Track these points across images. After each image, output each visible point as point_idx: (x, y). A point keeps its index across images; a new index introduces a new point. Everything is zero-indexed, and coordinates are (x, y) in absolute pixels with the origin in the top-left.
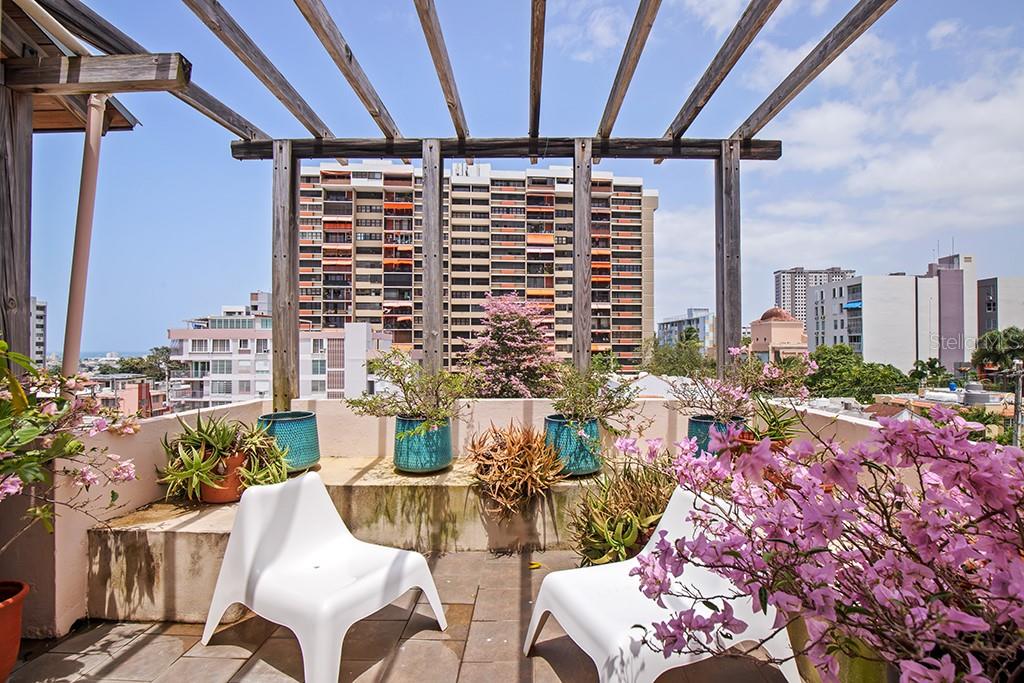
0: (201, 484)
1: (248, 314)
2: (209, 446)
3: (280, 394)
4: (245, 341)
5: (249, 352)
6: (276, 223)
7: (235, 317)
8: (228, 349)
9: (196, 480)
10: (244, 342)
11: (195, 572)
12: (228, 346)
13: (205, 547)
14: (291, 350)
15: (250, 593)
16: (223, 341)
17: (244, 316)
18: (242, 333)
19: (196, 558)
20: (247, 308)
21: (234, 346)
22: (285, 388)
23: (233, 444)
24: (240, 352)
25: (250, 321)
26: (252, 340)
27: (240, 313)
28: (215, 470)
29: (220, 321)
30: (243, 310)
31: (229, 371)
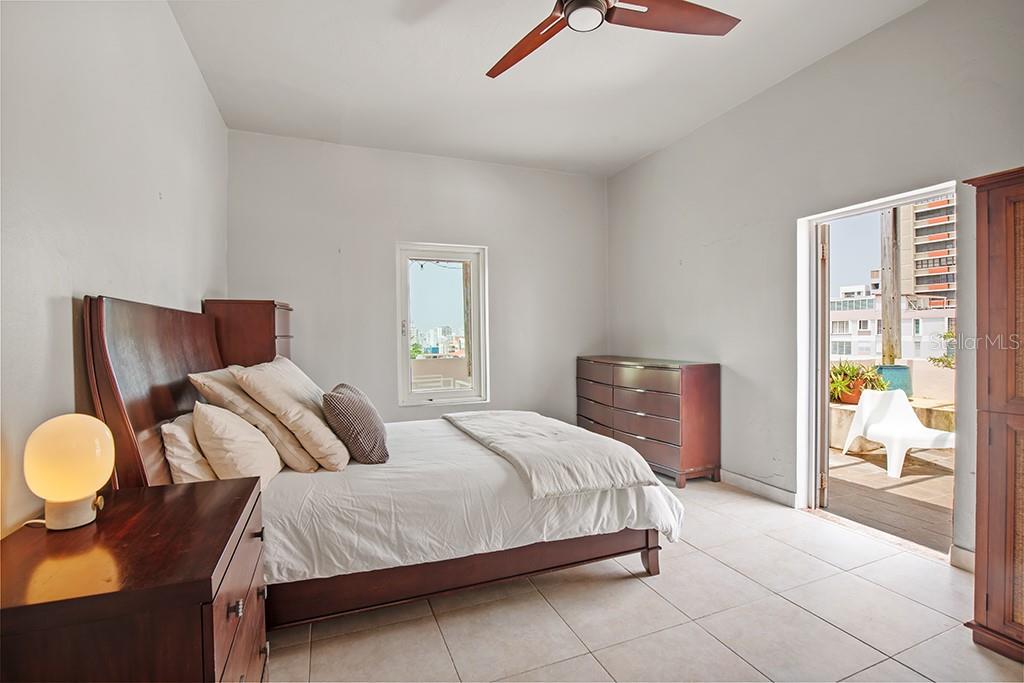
0: (842, 391)
1: (868, 293)
2: (845, 375)
3: (887, 355)
4: (866, 322)
5: (869, 333)
6: (884, 248)
7: (856, 298)
8: (847, 331)
9: (839, 389)
10: (863, 324)
11: (840, 426)
12: (847, 327)
13: (844, 417)
14: (895, 327)
15: (865, 433)
16: (842, 322)
17: (863, 296)
18: (861, 315)
19: (840, 420)
20: (867, 287)
21: (853, 327)
22: (891, 352)
23: (858, 374)
24: (860, 333)
25: (871, 301)
26: (873, 321)
27: (859, 293)
28: (848, 386)
29: (839, 303)
30: (862, 288)
31: (849, 352)
